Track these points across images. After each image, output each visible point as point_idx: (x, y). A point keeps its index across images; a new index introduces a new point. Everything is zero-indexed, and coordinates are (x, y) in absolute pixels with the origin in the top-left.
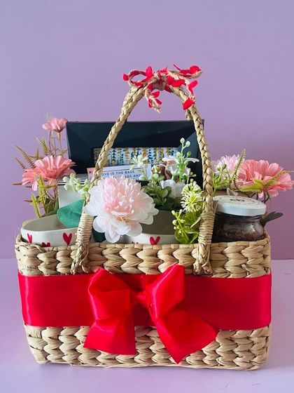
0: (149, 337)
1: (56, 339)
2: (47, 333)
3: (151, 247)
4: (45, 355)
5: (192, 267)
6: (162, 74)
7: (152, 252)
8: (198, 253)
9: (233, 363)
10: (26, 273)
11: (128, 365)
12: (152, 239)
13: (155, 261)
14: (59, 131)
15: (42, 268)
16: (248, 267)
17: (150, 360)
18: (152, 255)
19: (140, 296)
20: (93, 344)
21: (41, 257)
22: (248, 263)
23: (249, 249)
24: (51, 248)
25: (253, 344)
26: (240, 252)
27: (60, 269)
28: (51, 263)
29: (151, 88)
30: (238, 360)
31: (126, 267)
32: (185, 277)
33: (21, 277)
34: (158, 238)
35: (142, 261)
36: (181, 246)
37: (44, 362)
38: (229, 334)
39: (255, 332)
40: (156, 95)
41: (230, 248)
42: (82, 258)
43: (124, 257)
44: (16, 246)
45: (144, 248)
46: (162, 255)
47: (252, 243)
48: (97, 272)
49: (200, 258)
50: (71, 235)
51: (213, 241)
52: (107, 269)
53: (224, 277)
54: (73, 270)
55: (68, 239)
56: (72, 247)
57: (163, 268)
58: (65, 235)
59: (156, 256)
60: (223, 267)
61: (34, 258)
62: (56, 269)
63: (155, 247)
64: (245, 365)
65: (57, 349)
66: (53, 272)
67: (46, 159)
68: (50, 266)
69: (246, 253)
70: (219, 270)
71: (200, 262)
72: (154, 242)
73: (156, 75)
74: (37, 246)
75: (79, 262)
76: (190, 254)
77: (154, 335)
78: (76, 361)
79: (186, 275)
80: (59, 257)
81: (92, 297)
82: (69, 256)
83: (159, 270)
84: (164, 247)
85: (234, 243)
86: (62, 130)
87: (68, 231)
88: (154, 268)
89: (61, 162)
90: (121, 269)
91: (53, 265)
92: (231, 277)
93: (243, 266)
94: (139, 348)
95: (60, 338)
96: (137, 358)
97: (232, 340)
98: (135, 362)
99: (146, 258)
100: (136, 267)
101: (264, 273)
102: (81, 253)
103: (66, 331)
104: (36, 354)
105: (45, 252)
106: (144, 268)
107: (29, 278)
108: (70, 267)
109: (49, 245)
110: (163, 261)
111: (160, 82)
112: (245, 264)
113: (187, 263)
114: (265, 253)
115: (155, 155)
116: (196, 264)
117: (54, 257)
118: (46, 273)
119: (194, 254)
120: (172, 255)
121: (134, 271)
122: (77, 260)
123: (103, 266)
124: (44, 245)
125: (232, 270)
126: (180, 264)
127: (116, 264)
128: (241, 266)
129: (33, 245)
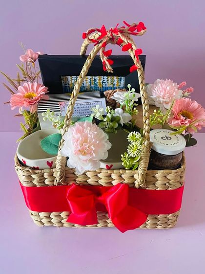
0: (105, 216)
1: (49, 217)
2: (42, 214)
3: (106, 171)
4: (43, 224)
5: (134, 183)
7: (108, 174)
8: (138, 177)
10: (25, 185)
11: (93, 228)
12: (107, 166)
13: (110, 179)
14: (33, 62)
15: (35, 182)
16: (170, 184)
17: (106, 226)
18: (108, 176)
19: (100, 198)
20: (72, 220)
21: (34, 176)
22: (170, 182)
23: (172, 175)
24: (40, 171)
25: (169, 220)
26: (165, 177)
27: (47, 182)
28: (40, 180)
31: (91, 181)
33: (22, 187)
34: (112, 166)
35: (101, 179)
36: (127, 171)
37: (42, 226)
38: (156, 216)
39: (170, 215)
41: (159, 174)
43: (89, 176)
44: (16, 168)
45: (102, 171)
46: (114, 176)
47: (174, 171)
48: (72, 185)
49: (139, 181)
50: (52, 162)
51: (148, 169)
52: (78, 182)
53: (154, 189)
54: (55, 183)
55: (50, 165)
56: (54, 170)
57: (115, 183)
58: (48, 163)
59: (110, 176)
60: (154, 184)
61: (29, 177)
62: (44, 182)
63: (109, 172)
64: (163, 229)
65: (50, 222)
66: (43, 184)
67: (26, 84)
69: (169, 177)
70: (151, 186)
71: (139, 184)
72: (108, 168)
73: (108, 34)
74: (30, 170)
75: (60, 179)
76: (133, 176)
78: (62, 226)
79: (129, 187)
80: (46, 175)
82: (52, 175)
83: (112, 184)
84: (115, 171)
85: (162, 171)
86: (35, 61)
87: (50, 160)
88: (109, 183)
89: (37, 88)
90: (87, 182)
91: (42, 181)
92: (158, 189)
93: (167, 184)
94: (99, 221)
95: (51, 216)
97: (156, 218)
98: (97, 227)
99: (104, 178)
100: (97, 182)
101: (180, 186)
102: (60, 175)
103: (54, 214)
104: (38, 224)
105: (36, 174)
106: (103, 182)
107: (27, 187)
108: (54, 181)
109: (37, 169)
110: (114, 180)
113: (130, 181)
114: (182, 176)
115: (107, 81)
116: (136, 182)
117: (43, 176)
118: (38, 186)
119: (135, 176)
120: (121, 176)
121: (96, 184)
122: (58, 179)
123: (75, 180)
124: (34, 168)
125: (159, 186)
126: (126, 182)
127: (84, 180)
128: (165, 184)
129: (27, 169)
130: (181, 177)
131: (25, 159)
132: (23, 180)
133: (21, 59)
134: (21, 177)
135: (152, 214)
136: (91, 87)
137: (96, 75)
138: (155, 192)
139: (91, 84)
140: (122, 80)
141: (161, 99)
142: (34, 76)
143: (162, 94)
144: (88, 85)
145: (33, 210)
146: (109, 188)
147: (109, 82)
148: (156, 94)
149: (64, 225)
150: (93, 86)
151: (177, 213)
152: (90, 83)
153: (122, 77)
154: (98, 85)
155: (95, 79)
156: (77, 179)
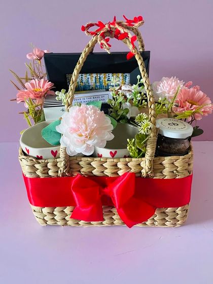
0: (111, 211)
1: (52, 213)
2: (46, 210)
3: (112, 160)
4: (46, 222)
5: (140, 172)
6: (111, 26)
7: (114, 164)
8: (145, 164)
9: (164, 224)
10: (28, 176)
11: (98, 226)
12: (111, 153)
13: (116, 169)
15: (38, 173)
16: (178, 172)
17: (112, 223)
18: (113, 166)
19: (106, 190)
20: (76, 216)
21: (37, 166)
22: (178, 169)
23: (179, 161)
24: (43, 161)
25: (178, 214)
26: (173, 163)
27: (51, 173)
28: (44, 170)
29: (103, 36)
30: (167, 223)
31: (95, 172)
32: (136, 179)
33: (25, 179)
34: (116, 152)
35: (107, 168)
36: (133, 159)
37: (45, 225)
38: (163, 210)
39: (180, 208)
40: (107, 41)
41: (166, 161)
42: (66, 168)
43: (94, 166)
44: (20, 158)
45: (108, 160)
46: (120, 165)
47: (182, 157)
48: (76, 176)
49: (147, 168)
50: (56, 151)
51: (155, 156)
52: (83, 173)
53: (161, 178)
54: (60, 174)
55: (55, 154)
56: (58, 160)
57: (121, 173)
58: (52, 151)
59: (116, 165)
60: (161, 172)
61: (33, 167)
62: (48, 174)
63: (115, 160)
64: (172, 225)
65: (53, 219)
66: (46, 175)
67: (33, 81)
68: (43, 172)
69: (176, 164)
70: (158, 174)
71: (147, 171)
72: (113, 155)
73: (107, 26)
74: (34, 159)
75: (64, 169)
76: (139, 164)
77: (115, 210)
78: (66, 224)
79: (136, 177)
80: (49, 166)
81: (74, 193)
82: (56, 165)
83: (118, 174)
84: (121, 160)
85: (170, 157)
86: (41, 58)
87: (54, 149)
88: (115, 173)
89: (44, 85)
90: (92, 173)
91: (46, 171)
92: (166, 178)
93: (175, 172)
94: (105, 217)
95: (54, 212)
96: (104, 222)
97: (164, 213)
98: (103, 224)
99: (110, 167)
100: (103, 172)
101: (188, 174)
102: (65, 165)
103: (57, 211)
104: (40, 221)
105: (39, 163)
106: (108, 173)
107: (30, 179)
108: (57, 172)
109: (41, 158)
110: (121, 169)
111: (110, 32)
112: (176, 170)
113: (137, 170)
114: (190, 163)
116: (143, 171)
117: (46, 166)
118: (42, 176)
119: (142, 165)
120: (127, 165)
121: (101, 175)
122: (62, 169)
123: (80, 171)
124: (38, 158)
125: (167, 174)
126: (132, 171)
127: (88, 170)
128: (173, 172)
129: (31, 158)
130: (189, 165)
131: (28, 148)
132: (26, 171)
134: (25, 167)
135: (160, 207)
136: (96, 86)
137: (101, 72)
138: (163, 181)
139: (96, 83)
140: (127, 78)
141: (167, 95)
143: (167, 89)
144: (93, 84)
145: (36, 205)
146: (116, 179)
148: (161, 90)
149: (68, 223)
150: (98, 84)
151: (186, 207)
152: (96, 81)
153: (127, 74)
154: (103, 84)
155: (100, 78)
156: (82, 170)
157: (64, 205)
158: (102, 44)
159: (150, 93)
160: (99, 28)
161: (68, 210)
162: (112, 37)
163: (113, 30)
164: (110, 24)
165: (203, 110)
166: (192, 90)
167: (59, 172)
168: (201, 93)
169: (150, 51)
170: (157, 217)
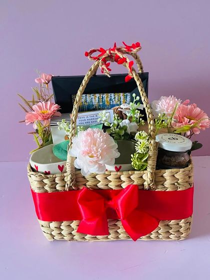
0: (116, 225)
1: (59, 228)
2: (53, 225)
3: (116, 173)
4: (53, 236)
5: (143, 185)
6: (112, 52)
7: (117, 176)
8: (147, 176)
9: (168, 238)
10: (37, 191)
11: (104, 240)
12: (116, 168)
13: (119, 182)
14: (47, 84)
15: (47, 188)
16: (179, 184)
17: (118, 237)
18: (117, 178)
19: (110, 203)
20: (82, 230)
21: (46, 181)
22: (179, 182)
23: (180, 174)
24: (51, 176)
25: (181, 227)
26: (173, 176)
27: (58, 187)
28: (52, 185)
29: (104, 60)
30: (171, 236)
31: (100, 185)
32: (139, 191)
33: (34, 194)
34: (120, 167)
35: (111, 181)
36: (136, 172)
37: (53, 240)
38: (167, 222)
39: (183, 220)
40: (107, 65)
41: (167, 174)
42: (72, 181)
43: (99, 179)
44: (29, 174)
45: (112, 174)
46: (123, 178)
47: (182, 170)
48: (82, 190)
49: (149, 180)
50: (63, 166)
51: (157, 169)
52: (88, 187)
53: (163, 190)
54: (67, 188)
55: (61, 168)
56: (65, 174)
57: (124, 186)
58: (59, 166)
59: (120, 178)
60: (163, 185)
61: (41, 182)
62: (55, 188)
63: (119, 173)
64: (176, 239)
65: (60, 233)
66: (54, 190)
67: (40, 104)
68: (51, 187)
69: (177, 176)
70: (160, 187)
71: (149, 183)
72: (118, 170)
73: (108, 52)
74: (43, 175)
75: (71, 183)
76: (141, 177)
77: (119, 224)
78: (72, 239)
79: (139, 189)
80: (57, 180)
81: (80, 206)
82: (63, 180)
83: (121, 187)
84: (124, 173)
85: (170, 170)
86: (49, 82)
87: (61, 164)
88: (118, 186)
89: (51, 107)
90: (97, 186)
91: (54, 186)
92: (168, 190)
93: (176, 184)
94: (110, 231)
95: (61, 227)
96: (109, 237)
97: (168, 225)
98: (108, 239)
99: (113, 180)
100: (107, 185)
101: (189, 187)
102: (71, 178)
103: (64, 223)
104: (48, 237)
105: (48, 178)
106: (112, 185)
107: (39, 194)
108: (65, 186)
109: (49, 173)
110: (124, 182)
111: (110, 57)
112: (177, 182)
113: (140, 183)
114: (190, 175)
115: (114, 98)
116: (146, 184)
117: (54, 181)
118: (49, 191)
119: (144, 177)
120: (129, 177)
121: (106, 188)
122: (69, 183)
123: (85, 185)
124: (47, 173)
125: (168, 185)
126: (135, 183)
127: (94, 183)
128: (174, 184)
129: (39, 174)
130: (190, 177)
131: (37, 165)
132: (35, 186)
133: (36, 81)
134: (34, 183)
135: (164, 220)
136: (99, 105)
137: (103, 93)
138: (165, 193)
139: (99, 102)
140: (128, 97)
141: (165, 112)
142: (47, 98)
143: (166, 107)
144: (96, 103)
145: (44, 220)
146: (119, 192)
147: (116, 99)
148: (160, 108)
149: (74, 237)
150: (101, 103)
151: (189, 219)
152: (99, 101)
153: (128, 94)
154: (106, 103)
155: (103, 98)
156: (88, 184)
157: (71, 219)
158: (103, 69)
159: (149, 110)
160: (101, 53)
161: (74, 224)
162: (112, 61)
163: (114, 55)
164: (110, 50)
165: (201, 124)
166: (189, 107)
167: (66, 185)
168: (198, 110)
169: (148, 73)
170: (161, 229)
